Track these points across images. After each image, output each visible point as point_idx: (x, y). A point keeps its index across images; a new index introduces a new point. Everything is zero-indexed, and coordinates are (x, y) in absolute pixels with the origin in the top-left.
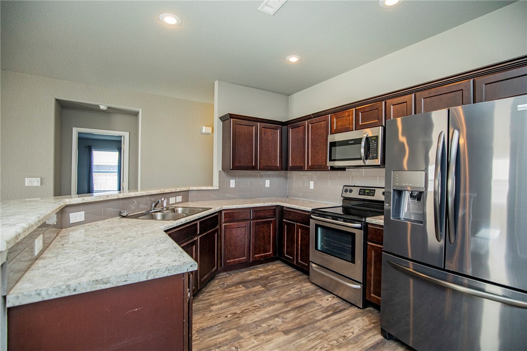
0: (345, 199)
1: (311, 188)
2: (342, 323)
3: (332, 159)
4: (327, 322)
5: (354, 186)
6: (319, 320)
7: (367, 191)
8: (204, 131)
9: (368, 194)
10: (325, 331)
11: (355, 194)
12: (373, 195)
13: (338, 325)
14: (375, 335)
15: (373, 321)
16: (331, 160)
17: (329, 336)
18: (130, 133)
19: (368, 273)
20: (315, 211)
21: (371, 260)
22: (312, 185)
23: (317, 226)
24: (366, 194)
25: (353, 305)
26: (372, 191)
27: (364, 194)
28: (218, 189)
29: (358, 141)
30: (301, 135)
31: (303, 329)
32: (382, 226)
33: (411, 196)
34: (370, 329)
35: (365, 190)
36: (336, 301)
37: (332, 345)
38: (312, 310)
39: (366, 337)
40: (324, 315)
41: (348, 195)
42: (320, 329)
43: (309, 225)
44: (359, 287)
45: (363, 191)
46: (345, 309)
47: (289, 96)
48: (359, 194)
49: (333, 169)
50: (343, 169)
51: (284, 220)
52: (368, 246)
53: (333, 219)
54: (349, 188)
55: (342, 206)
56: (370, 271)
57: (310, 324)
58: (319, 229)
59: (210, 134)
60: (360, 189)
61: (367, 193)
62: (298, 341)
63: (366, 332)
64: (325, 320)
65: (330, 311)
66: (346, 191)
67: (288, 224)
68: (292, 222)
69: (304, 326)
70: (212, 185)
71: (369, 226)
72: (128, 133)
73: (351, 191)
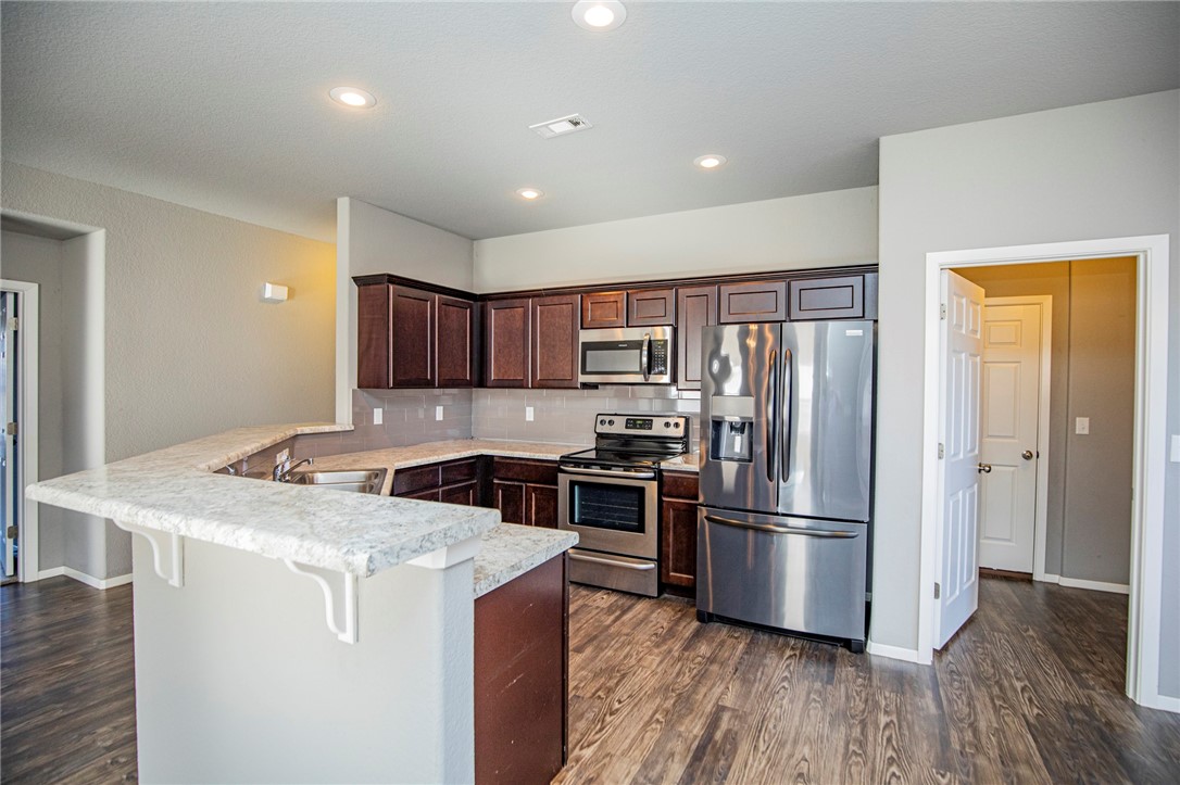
0: (600, 436)
1: (528, 419)
2: (642, 621)
3: (588, 370)
4: (623, 624)
5: (616, 415)
6: (609, 626)
7: (639, 422)
8: (268, 294)
9: (641, 427)
10: (627, 635)
11: (619, 427)
12: (650, 428)
13: (639, 624)
14: (689, 624)
15: (678, 609)
16: (584, 372)
17: (636, 639)
18: (40, 286)
19: (664, 544)
20: (566, 460)
21: (668, 523)
22: (530, 415)
23: (572, 484)
24: (638, 426)
25: (640, 597)
26: (648, 424)
27: (635, 427)
28: (353, 428)
29: (637, 345)
30: (519, 324)
31: (598, 640)
32: (697, 473)
33: (732, 428)
34: (680, 618)
35: (634, 420)
36: (614, 598)
37: (648, 647)
38: (590, 616)
39: (680, 628)
40: (612, 618)
41: (606, 429)
42: (619, 634)
43: (557, 485)
44: (652, 565)
45: (632, 422)
46: (633, 605)
47: (475, 242)
48: (627, 427)
49: (585, 386)
50: (595, 386)
51: (496, 481)
52: (664, 504)
53: (602, 468)
54: (607, 419)
55: (596, 449)
56: (667, 540)
57: (601, 632)
58: (576, 488)
59: (282, 301)
60: (628, 420)
61: (639, 424)
62: (602, 655)
63: (677, 622)
64: (618, 623)
65: (615, 611)
66: (602, 422)
67: (505, 489)
68: (516, 483)
69: (595, 637)
70: (333, 421)
71: (665, 474)
72: (36, 286)
73: (611, 423)
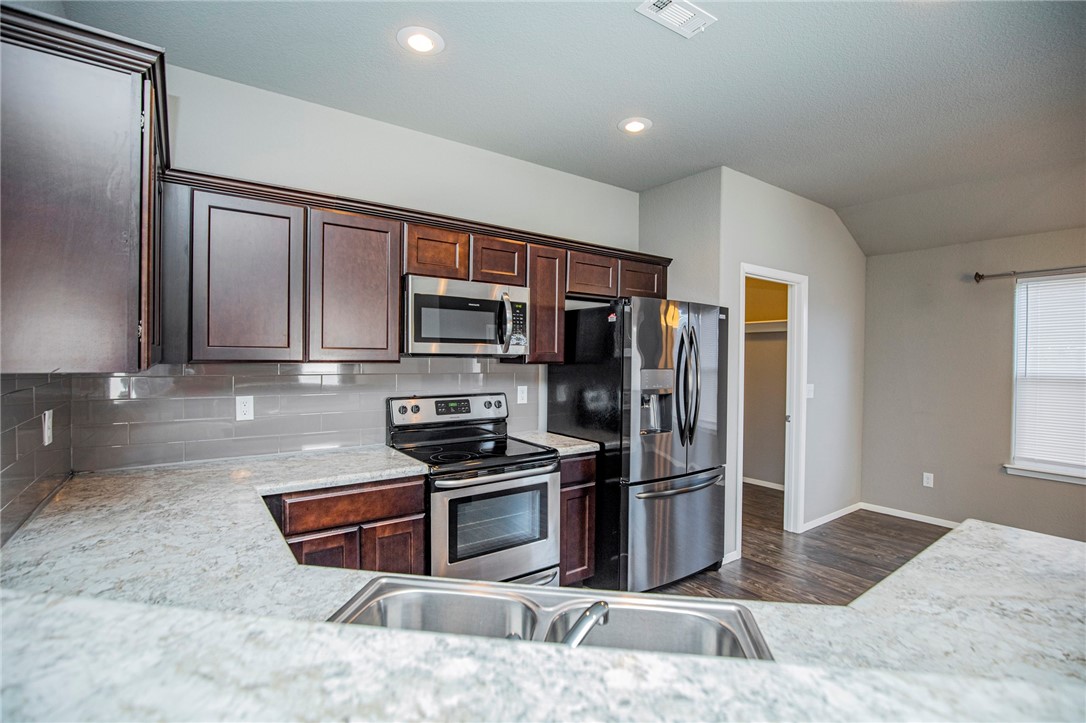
1: (240, 418)
3: (422, 336)
7: (452, 405)
9: (457, 410)
11: (428, 414)
12: (468, 412)
24: (453, 410)
26: (463, 405)
27: (448, 411)
35: (447, 403)
41: (410, 418)
45: (443, 406)
48: (438, 413)
60: (437, 403)
61: (454, 408)
66: (403, 410)
73: (416, 409)
